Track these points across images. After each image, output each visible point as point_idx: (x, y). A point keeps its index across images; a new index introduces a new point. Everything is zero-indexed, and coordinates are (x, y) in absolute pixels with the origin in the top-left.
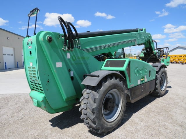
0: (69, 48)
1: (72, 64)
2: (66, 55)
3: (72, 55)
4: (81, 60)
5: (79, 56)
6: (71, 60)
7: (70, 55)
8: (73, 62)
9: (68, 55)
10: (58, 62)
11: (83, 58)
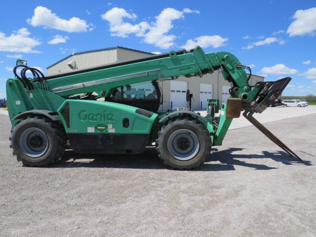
0: (30, 89)
1: (34, 103)
2: (29, 95)
3: (35, 95)
4: (44, 99)
5: (43, 96)
6: (34, 99)
7: (33, 95)
8: (36, 101)
9: (31, 95)
10: (17, 100)
11: (47, 98)
